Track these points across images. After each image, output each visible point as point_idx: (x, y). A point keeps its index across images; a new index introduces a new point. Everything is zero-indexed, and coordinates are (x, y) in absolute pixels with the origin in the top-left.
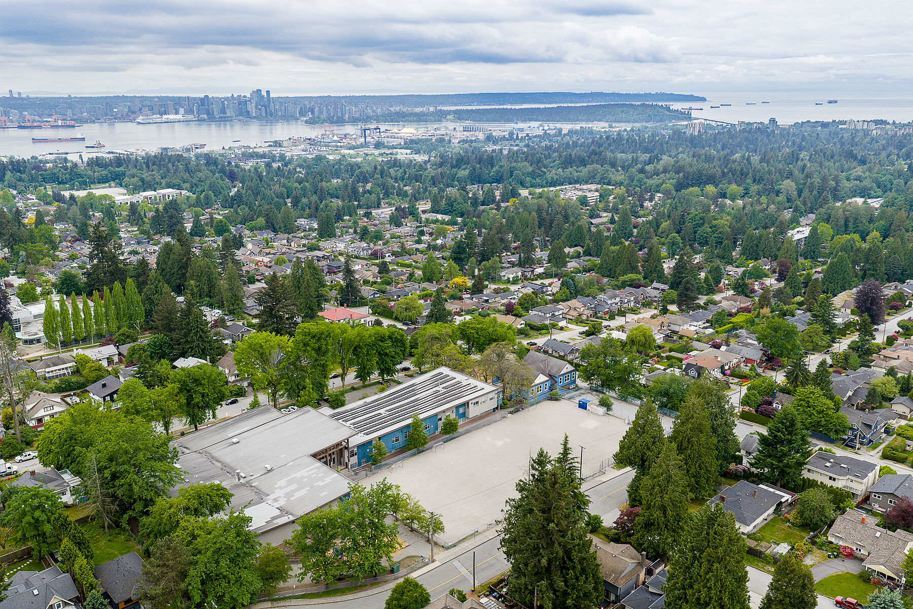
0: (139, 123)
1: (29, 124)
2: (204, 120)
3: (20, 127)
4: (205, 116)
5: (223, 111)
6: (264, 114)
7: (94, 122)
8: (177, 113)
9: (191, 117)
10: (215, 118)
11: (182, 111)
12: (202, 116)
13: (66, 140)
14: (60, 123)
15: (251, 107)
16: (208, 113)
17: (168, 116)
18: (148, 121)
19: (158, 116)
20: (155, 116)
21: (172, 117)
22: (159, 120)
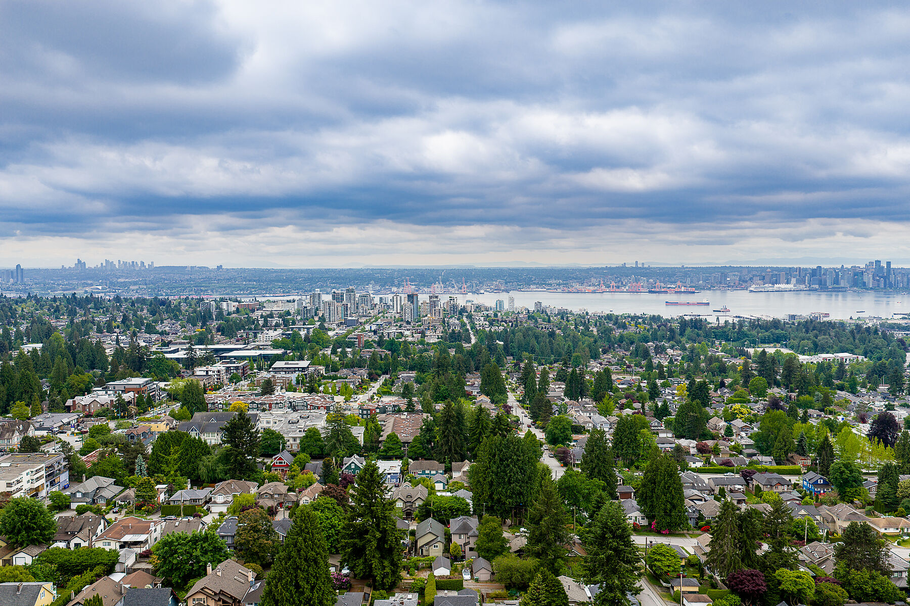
0: (751, 291)
1: (658, 290)
2: (816, 290)
3: (650, 292)
4: (817, 286)
5: (836, 281)
6: (882, 285)
7: (709, 289)
8: (787, 283)
9: (802, 287)
10: (828, 288)
11: (794, 280)
12: (814, 286)
13: (694, 304)
14: (683, 289)
15: (868, 279)
16: (820, 283)
17: (780, 285)
18: (760, 290)
19: (770, 285)
20: (766, 285)
21: (783, 286)
22: (770, 289)
